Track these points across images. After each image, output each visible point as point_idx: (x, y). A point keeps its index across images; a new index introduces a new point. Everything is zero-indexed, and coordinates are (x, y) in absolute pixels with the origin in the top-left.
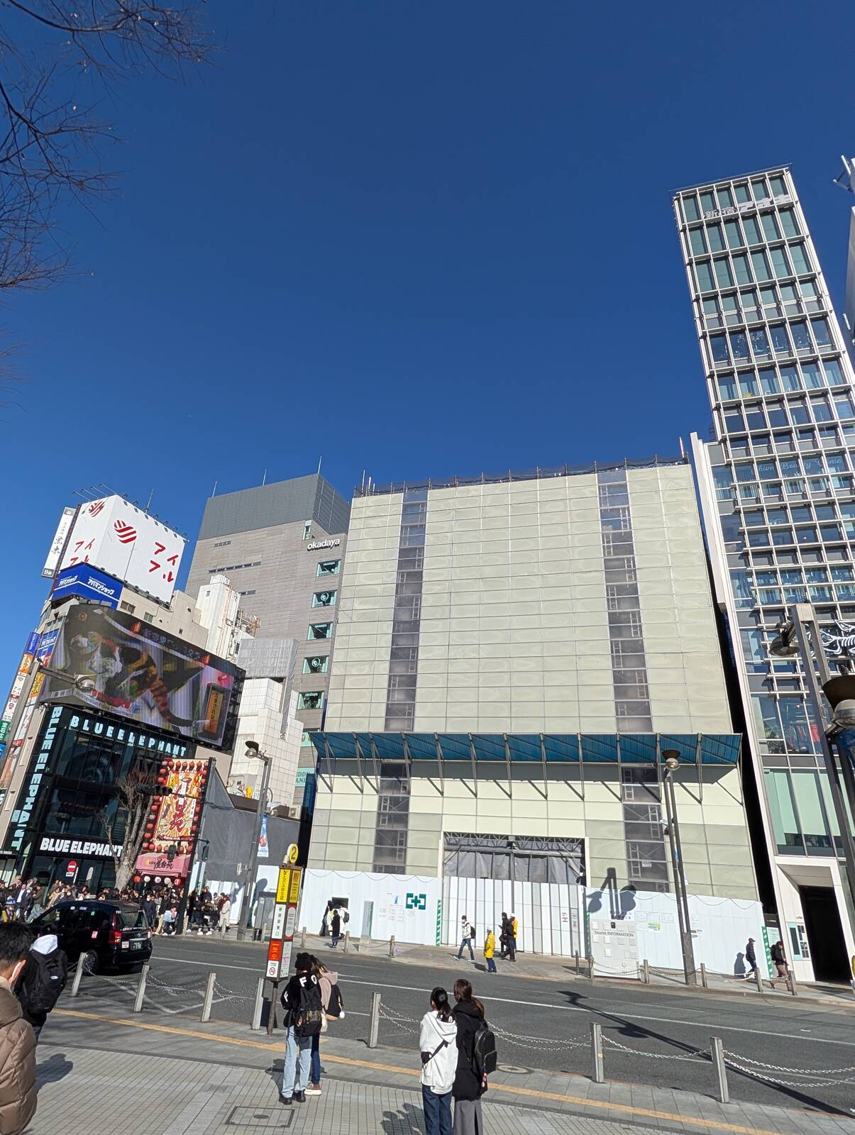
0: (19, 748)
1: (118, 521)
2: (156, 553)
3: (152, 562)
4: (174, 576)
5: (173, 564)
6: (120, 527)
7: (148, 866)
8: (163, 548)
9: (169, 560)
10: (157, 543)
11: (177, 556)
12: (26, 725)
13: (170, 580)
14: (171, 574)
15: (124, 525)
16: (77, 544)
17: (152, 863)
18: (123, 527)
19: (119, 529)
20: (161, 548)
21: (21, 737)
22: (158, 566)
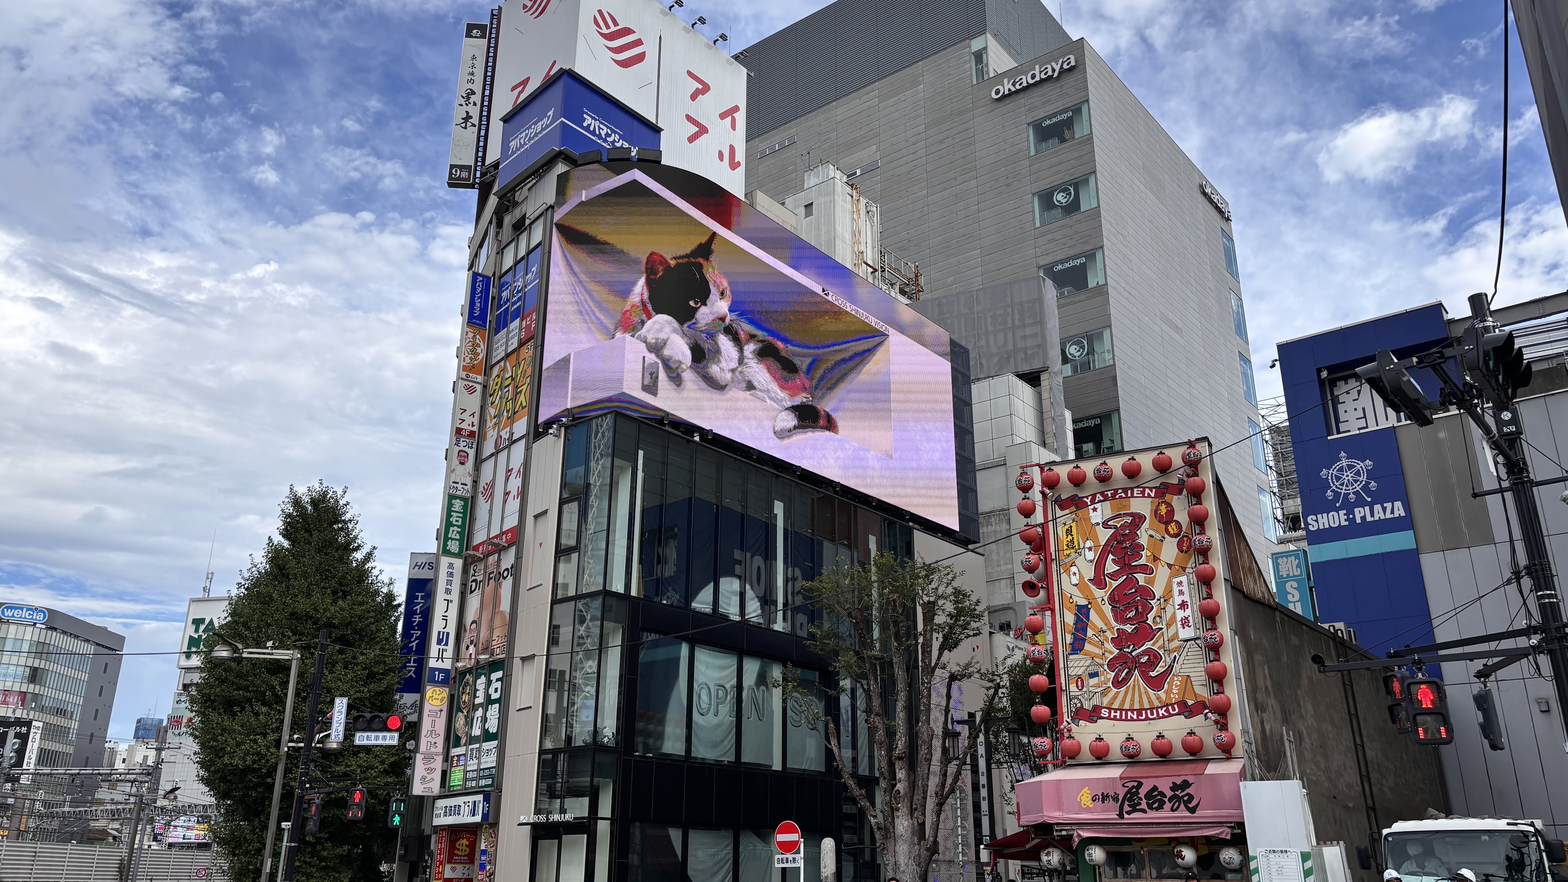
0: (513, 550)
1: (600, 12)
2: (694, 97)
3: (689, 118)
4: (740, 156)
5: (733, 127)
6: (608, 27)
7: (1088, 810)
8: (706, 88)
9: (723, 116)
10: (690, 74)
11: (736, 109)
12: (514, 492)
13: (734, 165)
14: (732, 149)
15: (616, 24)
16: (513, 89)
17: (1105, 797)
18: (613, 28)
19: (605, 31)
20: (701, 87)
21: (512, 521)
22: (702, 130)
